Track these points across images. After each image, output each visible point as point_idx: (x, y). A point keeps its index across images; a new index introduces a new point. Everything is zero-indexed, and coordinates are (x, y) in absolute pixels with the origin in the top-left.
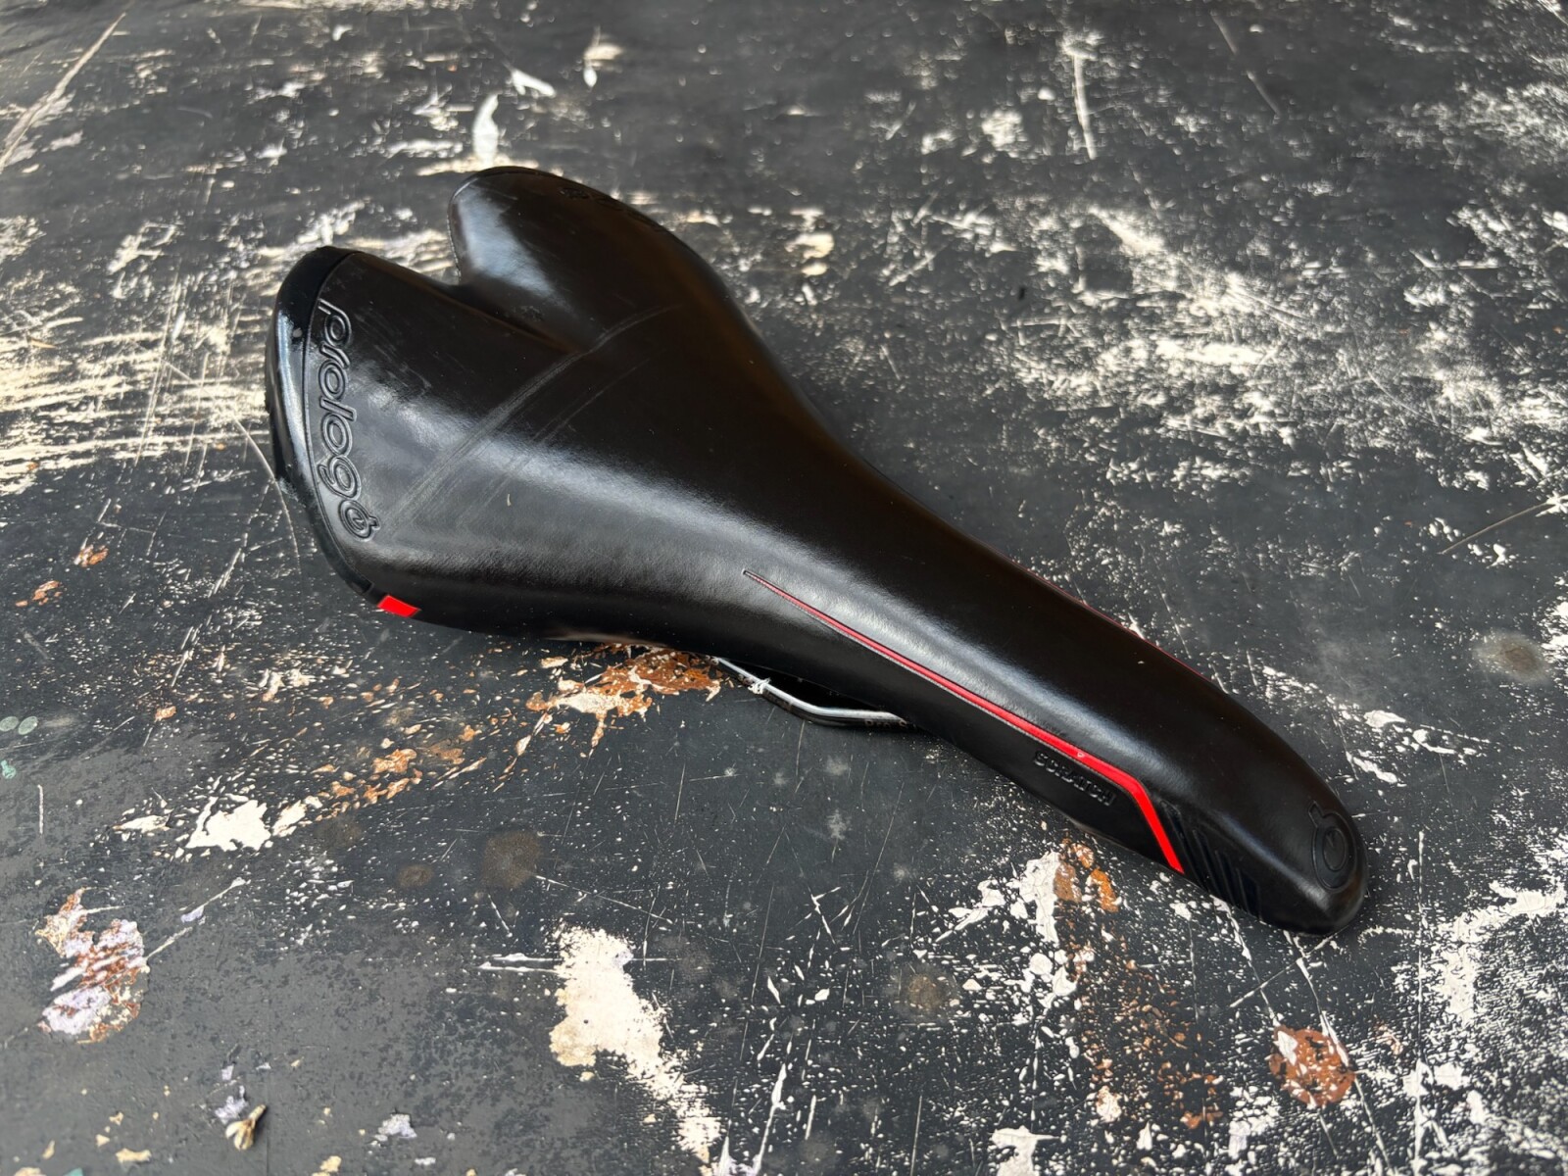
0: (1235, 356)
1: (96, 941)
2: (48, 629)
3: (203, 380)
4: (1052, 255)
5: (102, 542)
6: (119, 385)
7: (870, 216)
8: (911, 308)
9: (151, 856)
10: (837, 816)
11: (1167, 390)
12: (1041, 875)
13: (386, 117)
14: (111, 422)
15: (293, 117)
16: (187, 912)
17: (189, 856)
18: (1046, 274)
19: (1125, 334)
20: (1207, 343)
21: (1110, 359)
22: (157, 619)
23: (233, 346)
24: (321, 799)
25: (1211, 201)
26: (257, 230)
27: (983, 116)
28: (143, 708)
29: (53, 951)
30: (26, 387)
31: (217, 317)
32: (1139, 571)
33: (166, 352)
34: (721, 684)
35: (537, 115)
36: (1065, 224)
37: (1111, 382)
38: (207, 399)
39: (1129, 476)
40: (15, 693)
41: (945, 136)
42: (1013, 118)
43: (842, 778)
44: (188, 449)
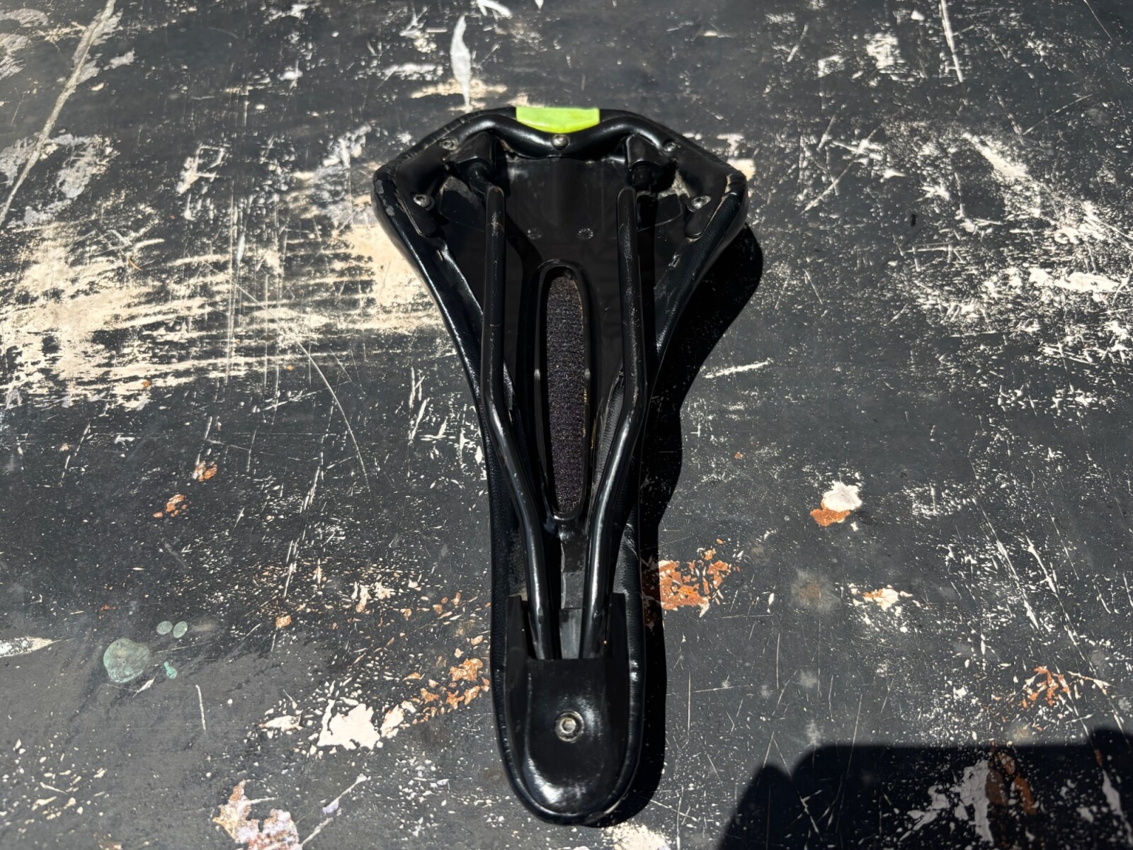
0: (1096, 284)
1: (261, 829)
2: (182, 539)
3: (266, 303)
4: (935, 182)
5: (211, 458)
6: (202, 306)
7: (781, 140)
8: (825, 233)
9: (292, 753)
10: (813, 725)
11: (1041, 318)
12: (976, 780)
13: (378, 39)
14: (202, 343)
15: (303, 39)
16: (326, 805)
17: (321, 753)
18: (932, 200)
19: (1002, 262)
20: (1070, 272)
21: (991, 286)
22: (263, 533)
23: (286, 269)
24: (414, 704)
25: (1063, 127)
26: (290, 153)
27: (866, 37)
28: (265, 615)
29: (229, 837)
30: (129, 306)
31: (269, 241)
32: (1032, 495)
33: (234, 274)
34: (710, 601)
35: (500, 37)
36: (944, 151)
37: (994, 310)
38: (272, 321)
39: (1015, 402)
40: (165, 599)
41: (836, 58)
42: (891, 40)
43: (813, 691)
44: (264, 370)
